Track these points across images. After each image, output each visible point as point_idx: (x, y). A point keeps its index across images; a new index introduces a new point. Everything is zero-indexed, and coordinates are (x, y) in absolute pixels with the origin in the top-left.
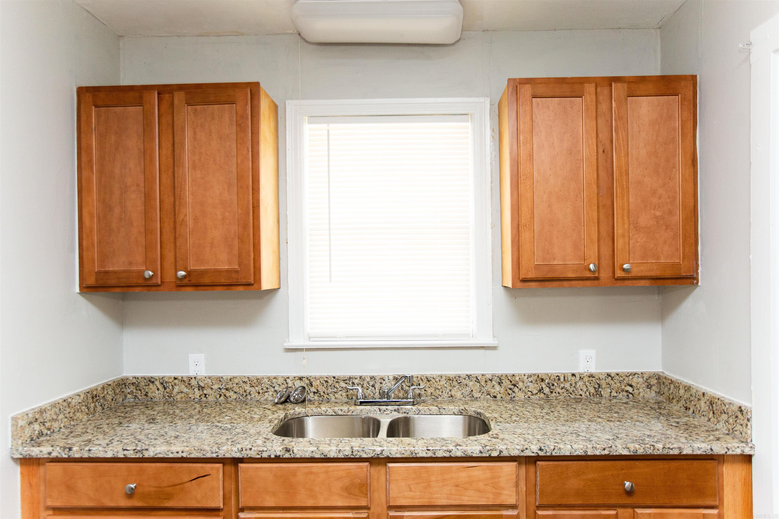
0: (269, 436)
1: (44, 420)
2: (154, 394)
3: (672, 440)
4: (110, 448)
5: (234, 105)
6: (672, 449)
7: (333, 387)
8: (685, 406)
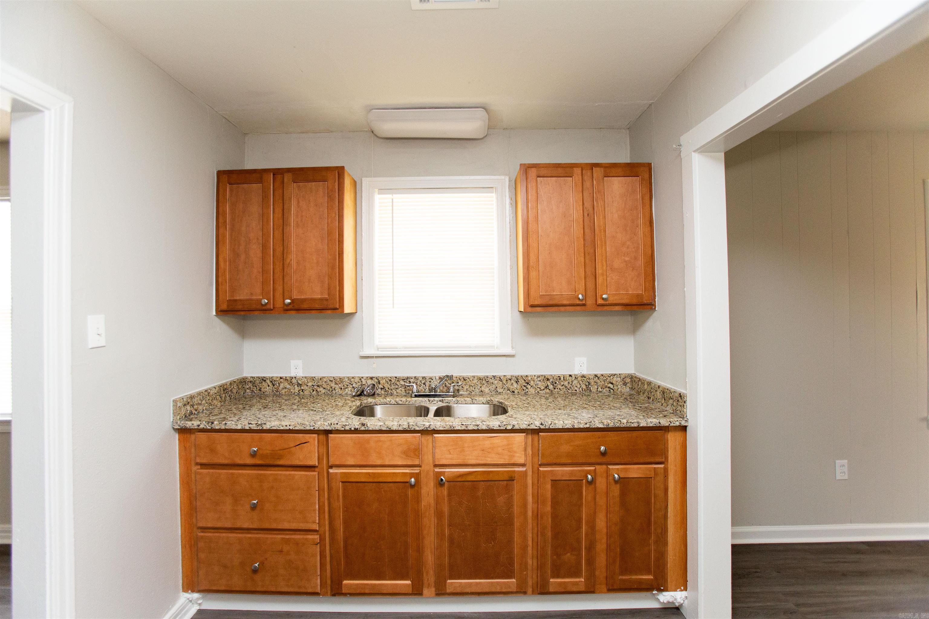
0: (350, 416)
1: (193, 403)
2: (265, 390)
3: (634, 417)
4: (240, 423)
5: (327, 182)
6: (633, 423)
7: (395, 385)
8: (648, 396)
